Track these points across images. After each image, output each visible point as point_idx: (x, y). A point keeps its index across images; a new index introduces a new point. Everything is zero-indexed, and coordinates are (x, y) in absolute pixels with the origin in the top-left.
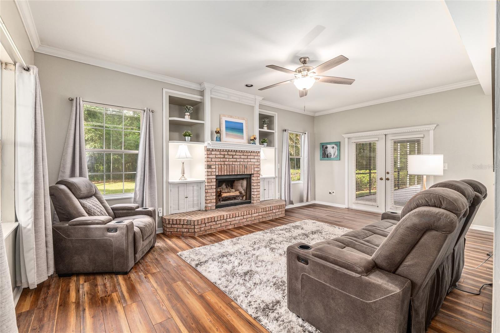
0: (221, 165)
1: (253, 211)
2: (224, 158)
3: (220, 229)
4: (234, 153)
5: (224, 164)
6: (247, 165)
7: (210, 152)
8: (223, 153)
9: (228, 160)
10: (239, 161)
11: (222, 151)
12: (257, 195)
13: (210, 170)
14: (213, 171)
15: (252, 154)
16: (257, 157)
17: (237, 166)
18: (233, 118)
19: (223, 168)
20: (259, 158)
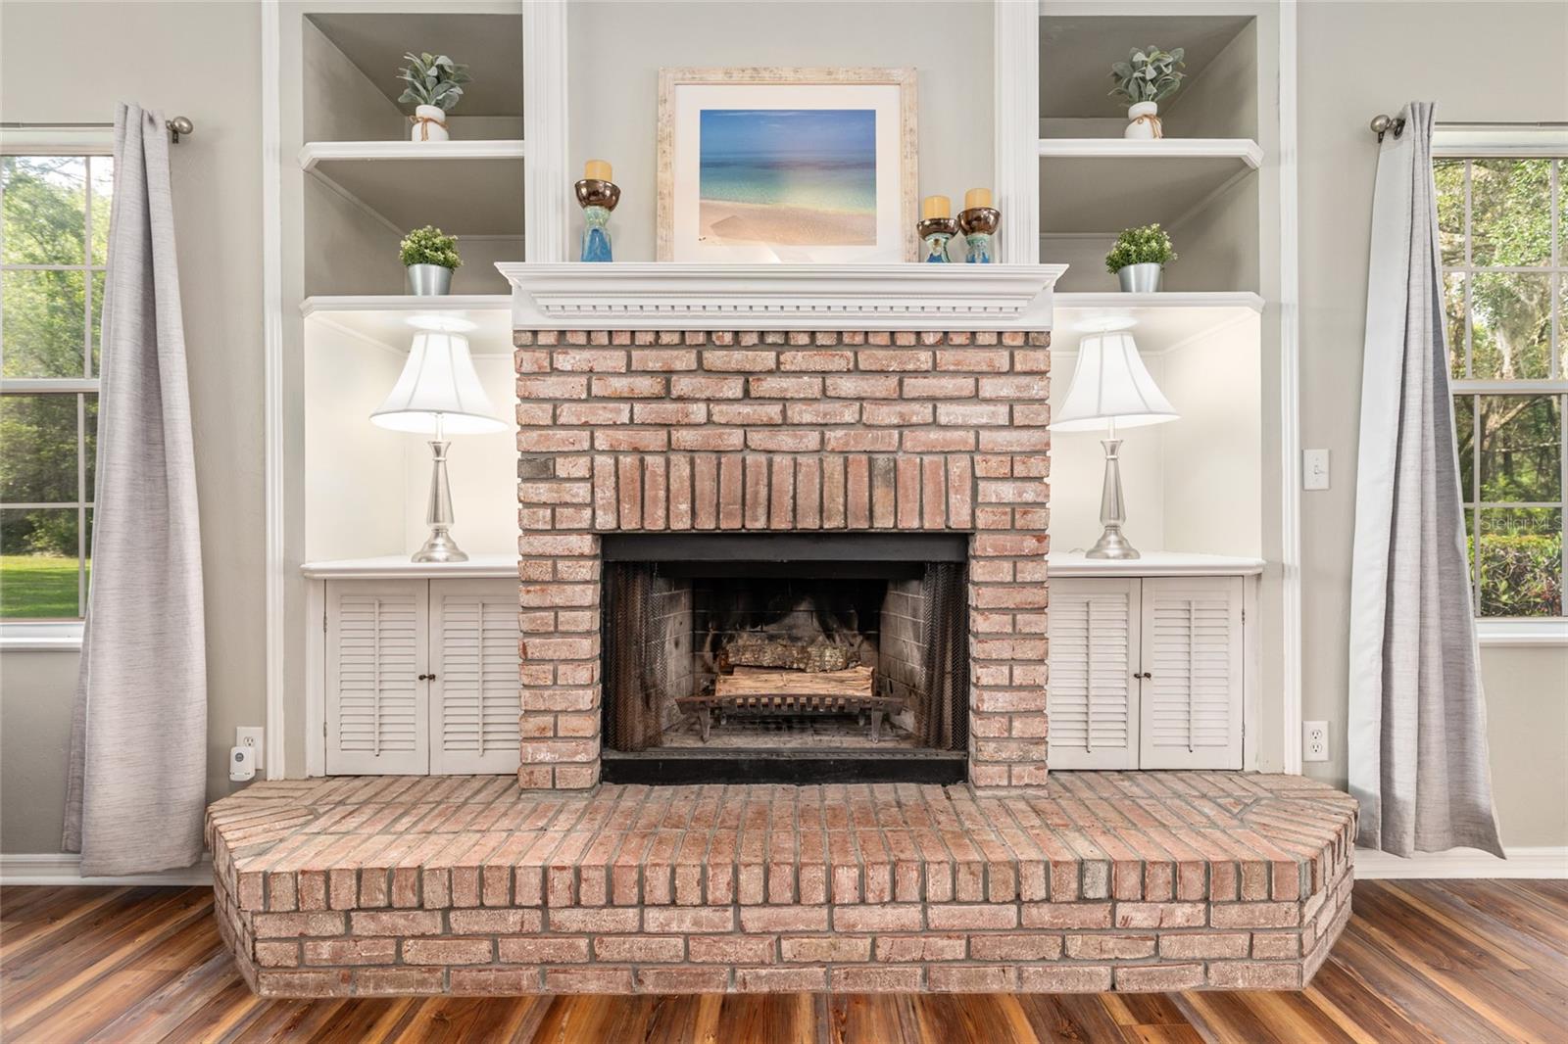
0: (636, 450)
1: (846, 878)
2: (666, 395)
3: (483, 985)
4: (768, 359)
5: (670, 448)
6: (900, 457)
7: (542, 355)
8: (654, 360)
9: (698, 412)
10: (807, 418)
11: (643, 347)
12: (1010, 716)
13: (543, 491)
14: (568, 499)
15: (946, 358)
16: (1006, 388)
17: (795, 460)
18: (781, 82)
19: (661, 480)
20: (1036, 388)
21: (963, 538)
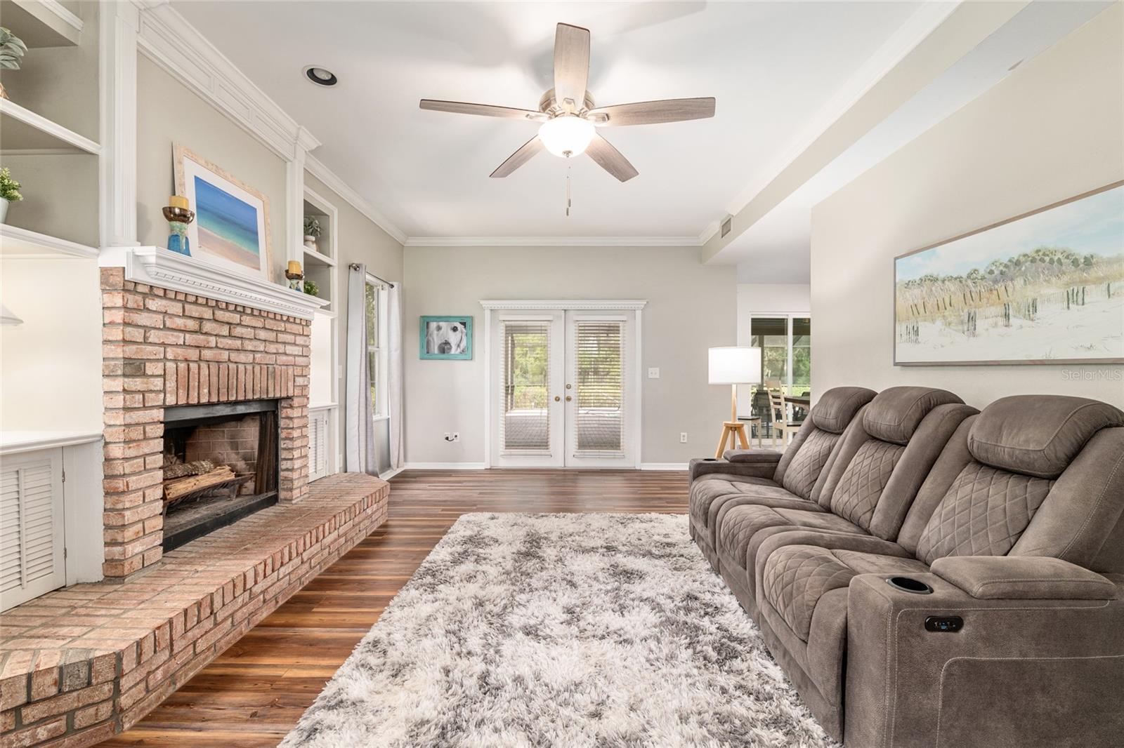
0: (186, 360)
2: (199, 331)
4: (237, 318)
5: (200, 359)
6: (276, 366)
8: (193, 310)
9: (212, 341)
10: (250, 348)
11: (190, 303)
12: (300, 469)
13: (137, 383)
14: (152, 388)
15: (288, 327)
16: (301, 340)
17: (245, 367)
18: (225, 178)
19: (197, 376)
20: (308, 341)
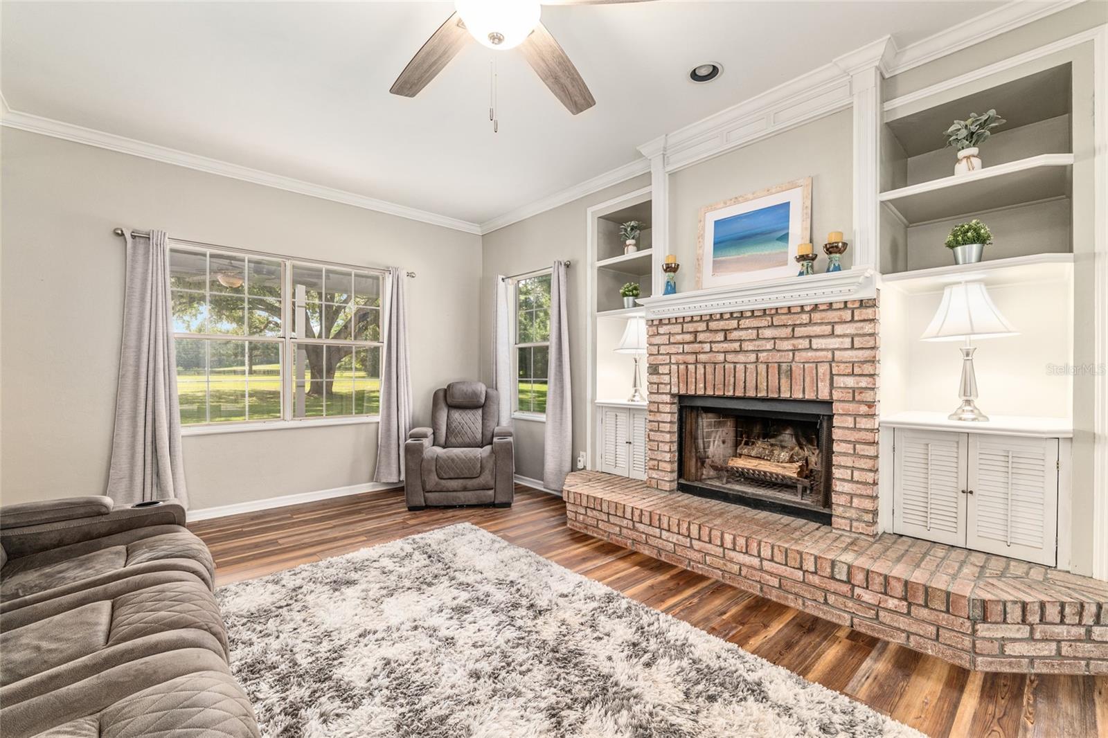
0: (685, 363)
2: (695, 341)
4: (734, 323)
5: (696, 362)
6: (794, 365)
7: (655, 328)
8: (690, 327)
9: (707, 347)
10: (750, 348)
12: (852, 496)
13: (655, 378)
14: (663, 381)
15: (817, 317)
16: (850, 329)
17: (745, 366)
19: (694, 375)
20: (868, 328)
21: (829, 403)
